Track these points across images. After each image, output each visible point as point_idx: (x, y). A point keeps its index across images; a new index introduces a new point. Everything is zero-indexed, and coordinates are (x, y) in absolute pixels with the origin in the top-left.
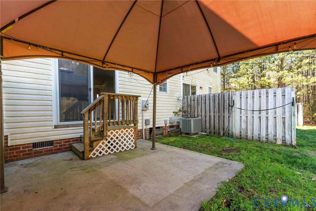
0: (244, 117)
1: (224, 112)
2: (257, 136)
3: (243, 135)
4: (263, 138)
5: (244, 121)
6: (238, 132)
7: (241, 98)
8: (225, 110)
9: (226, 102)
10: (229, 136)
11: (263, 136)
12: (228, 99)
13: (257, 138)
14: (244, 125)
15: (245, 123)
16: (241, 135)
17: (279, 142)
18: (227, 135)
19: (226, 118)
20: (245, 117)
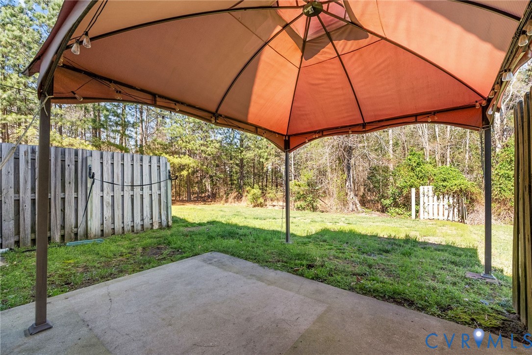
0: (108, 197)
1: (63, 190)
2: (130, 226)
3: (107, 229)
4: (137, 226)
5: (107, 205)
6: (97, 227)
7: (102, 163)
8: (67, 185)
9: (70, 170)
10: (76, 239)
11: (137, 223)
12: (74, 163)
13: (130, 228)
14: (109, 212)
15: (110, 208)
16: (102, 231)
17: (156, 227)
18: (71, 238)
19: (70, 203)
20: (110, 197)
